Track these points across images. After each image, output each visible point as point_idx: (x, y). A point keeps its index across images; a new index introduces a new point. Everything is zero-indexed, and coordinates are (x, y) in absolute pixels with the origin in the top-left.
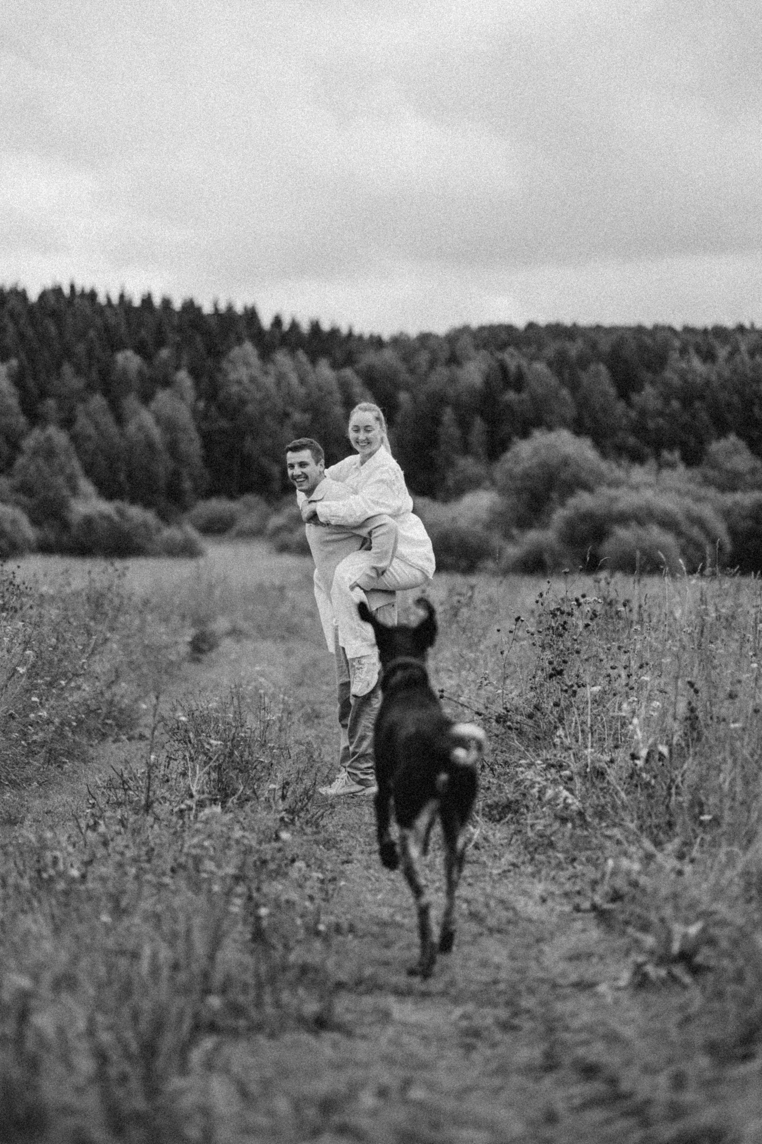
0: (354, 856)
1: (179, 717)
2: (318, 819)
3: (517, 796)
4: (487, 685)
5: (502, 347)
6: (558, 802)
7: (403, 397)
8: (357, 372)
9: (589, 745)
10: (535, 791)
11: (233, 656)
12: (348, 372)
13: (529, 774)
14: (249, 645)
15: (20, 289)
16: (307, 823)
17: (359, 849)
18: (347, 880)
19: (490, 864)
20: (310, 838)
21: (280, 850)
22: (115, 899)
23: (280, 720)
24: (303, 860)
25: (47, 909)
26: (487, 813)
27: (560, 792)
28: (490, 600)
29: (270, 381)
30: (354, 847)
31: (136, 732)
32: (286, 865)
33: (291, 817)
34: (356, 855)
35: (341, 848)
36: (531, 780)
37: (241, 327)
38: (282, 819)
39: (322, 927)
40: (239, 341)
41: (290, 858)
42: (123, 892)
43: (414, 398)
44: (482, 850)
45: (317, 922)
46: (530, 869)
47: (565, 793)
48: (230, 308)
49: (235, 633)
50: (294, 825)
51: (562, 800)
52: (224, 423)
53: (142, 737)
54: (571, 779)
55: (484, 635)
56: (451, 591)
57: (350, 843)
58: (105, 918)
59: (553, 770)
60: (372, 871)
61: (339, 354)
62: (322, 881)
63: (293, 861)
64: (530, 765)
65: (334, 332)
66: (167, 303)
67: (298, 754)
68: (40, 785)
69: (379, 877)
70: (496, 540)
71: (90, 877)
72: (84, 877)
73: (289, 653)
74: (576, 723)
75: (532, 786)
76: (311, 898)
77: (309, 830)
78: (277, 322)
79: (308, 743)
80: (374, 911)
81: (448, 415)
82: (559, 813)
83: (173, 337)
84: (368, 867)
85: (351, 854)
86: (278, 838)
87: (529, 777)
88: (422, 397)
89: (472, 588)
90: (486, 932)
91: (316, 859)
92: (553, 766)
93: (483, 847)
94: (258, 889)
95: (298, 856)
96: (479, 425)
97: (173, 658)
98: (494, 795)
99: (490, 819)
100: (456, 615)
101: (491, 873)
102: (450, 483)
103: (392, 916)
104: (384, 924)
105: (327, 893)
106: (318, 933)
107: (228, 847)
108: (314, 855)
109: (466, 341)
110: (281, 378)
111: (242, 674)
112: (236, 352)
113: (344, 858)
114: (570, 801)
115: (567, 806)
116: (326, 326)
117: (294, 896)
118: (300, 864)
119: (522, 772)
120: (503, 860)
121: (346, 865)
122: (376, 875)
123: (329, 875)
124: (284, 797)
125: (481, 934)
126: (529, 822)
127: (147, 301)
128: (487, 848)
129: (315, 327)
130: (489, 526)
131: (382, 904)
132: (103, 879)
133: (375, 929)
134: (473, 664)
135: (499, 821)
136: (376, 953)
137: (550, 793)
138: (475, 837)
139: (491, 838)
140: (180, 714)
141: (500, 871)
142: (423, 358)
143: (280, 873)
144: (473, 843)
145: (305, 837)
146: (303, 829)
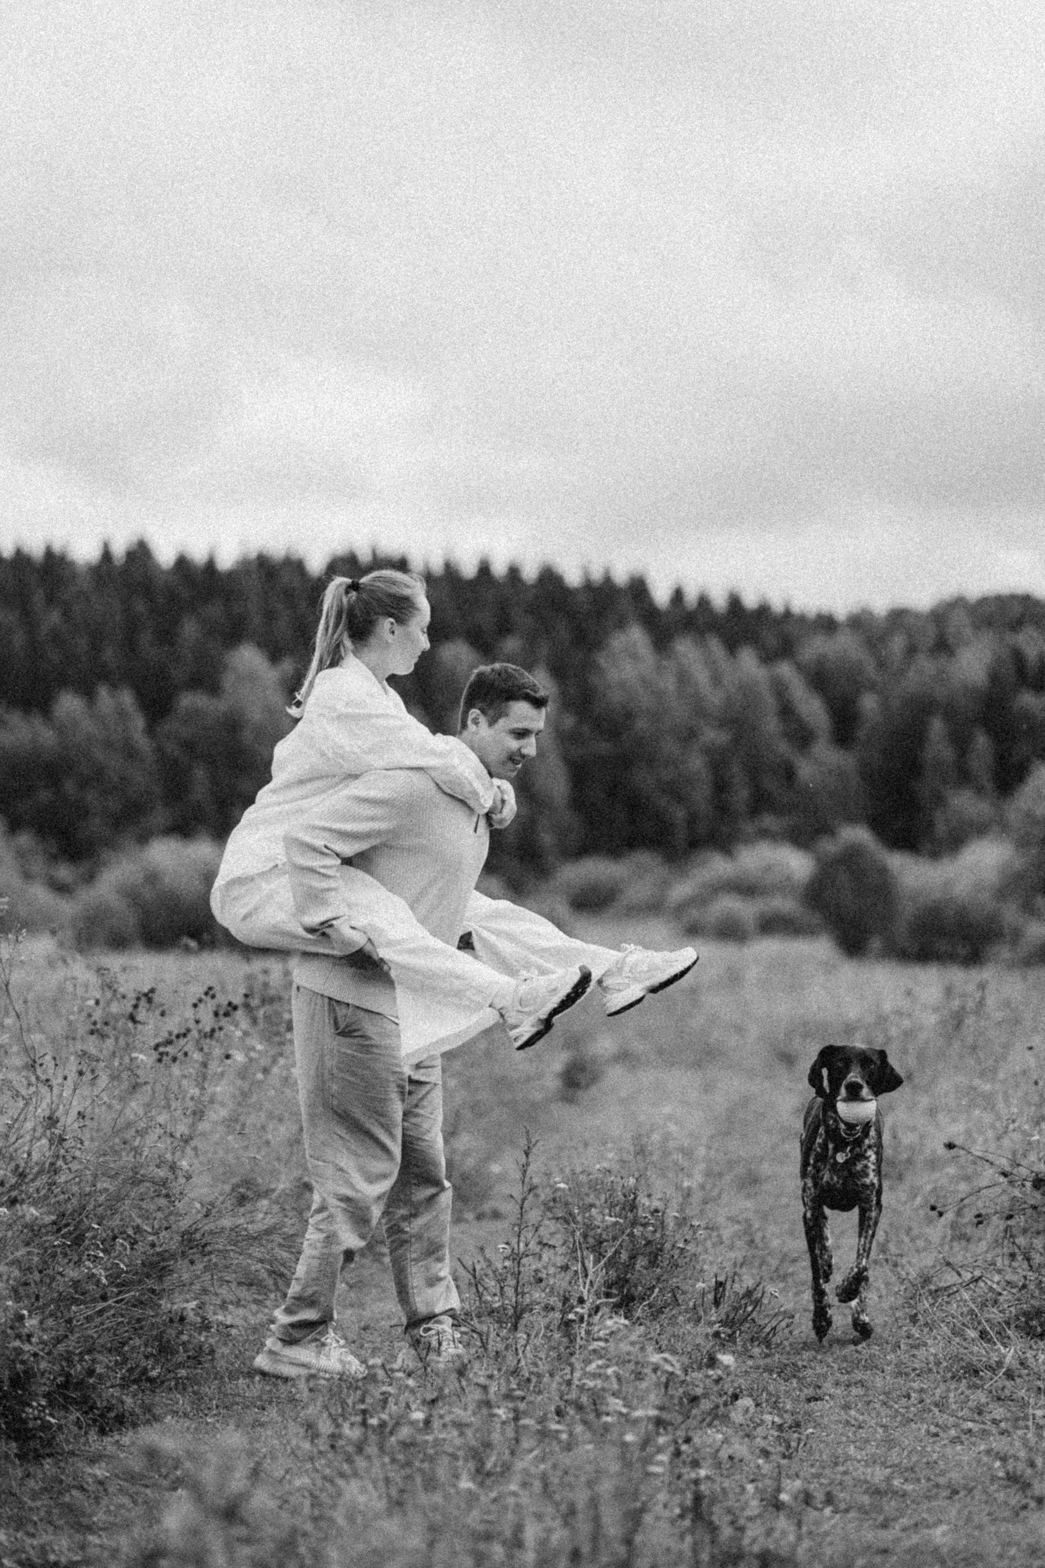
0: (824, 1390)
1: (556, 1183)
2: (769, 1333)
4: (1014, 1130)
5: (1016, 625)
7: (869, 703)
8: (800, 667)
11: (623, 1094)
12: (785, 669)
14: (647, 1077)
15: (295, 557)
16: (752, 1340)
17: (830, 1379)
18: (817, 1425)
20: (762, 1362)
21: (718, 1380)
22: (477, 1455)
23: (702, 1187)
24: (751, 1395)
25: (376, 1470)
26: (1022, 1325)
28: (1007, 1004)
29: (669, 683)
30: (825, 1376)
31: (487, 1207)
32: (725, 1404)
33: (729, 1331)
34: (828, 1387)
35: (804, 1378)
37: (625, 604)
38: (717, 1334)
39: (784, 1497)
40: (621, 624)
41: (730, 1393)
42: (488, 1445)
43: (885, 704)
44: (1018, 1380)
45: (779, 1490)
48: (608, 580)
49: (624, 1057)
50: (735, 1343)
52: (604, 747)
53: (496, 1215)
55: (1004, 1058)
56: (949, 991)
57: (819, 1370)
58: (466, 1484)
60: (853, 1413)
61: (771, 640)
62: (780, 1428)
63: (735, 1397)
65: (764, 611)
66: (514, 572)
67: (732, 1237)
68: (351, 1287)
69: (864, 1421)
70: (1010, 914)
71: (436, 1424)
72: (427, 1422)
73: (708, 1088)
76: (765, 1453)
77: (756, 1351)
78: (678, 596)
79: (747, 1220)
80: (861, 1471)
81: (937, 727)
83: (524, 621)
84: (847, 1407)
85: (819, 1387)
86: (712, 1362)
88: (896, 703)
89: (982, 986)
90: (1033, 1504)
91: (770, 1394)
93: (1020, 1376)
94: (688, 1440)
95: (741, 1392)
96: (982, 742)
97: (538, 1096)
98: (1033, 1297)
99: (1028, 1334)
100: (958, 1026)
101: (1034, 1415)
102: (941, 829)
103: (888, 1479)
104: (877, 1492)
105: (788, 1447)
106: (778, 1506)
107: (639, 1376)
108: (765, 1389)
109: (960, 619)
110: (683, 678)
111: (642, 1118)
112: (618, 642)
113: (809, 1392)
116: (750, 601)
117: (740, 1448)
118: (746, 1402)
121: (813, 1404)
122: (861, 1418)
123: (789, 1419)
124: (717, 1303)
125: (1025, 1507)
127: (484, 569)
128: (1026, 1378)
129: (735, 602)
130: (1002, 893)
131: (872, 1461)
132: (460, 1426)
133: (866, 1499)
134: (989, 1102)
136: (869, 1535)
138: (1008, 1360)
139: (1031, 1362)
140: (557, 1179)
142: (897, 644)
143: (717, 1416)
144: (1004, 1370)
145: (750, 1363)
146: (747, 1350)
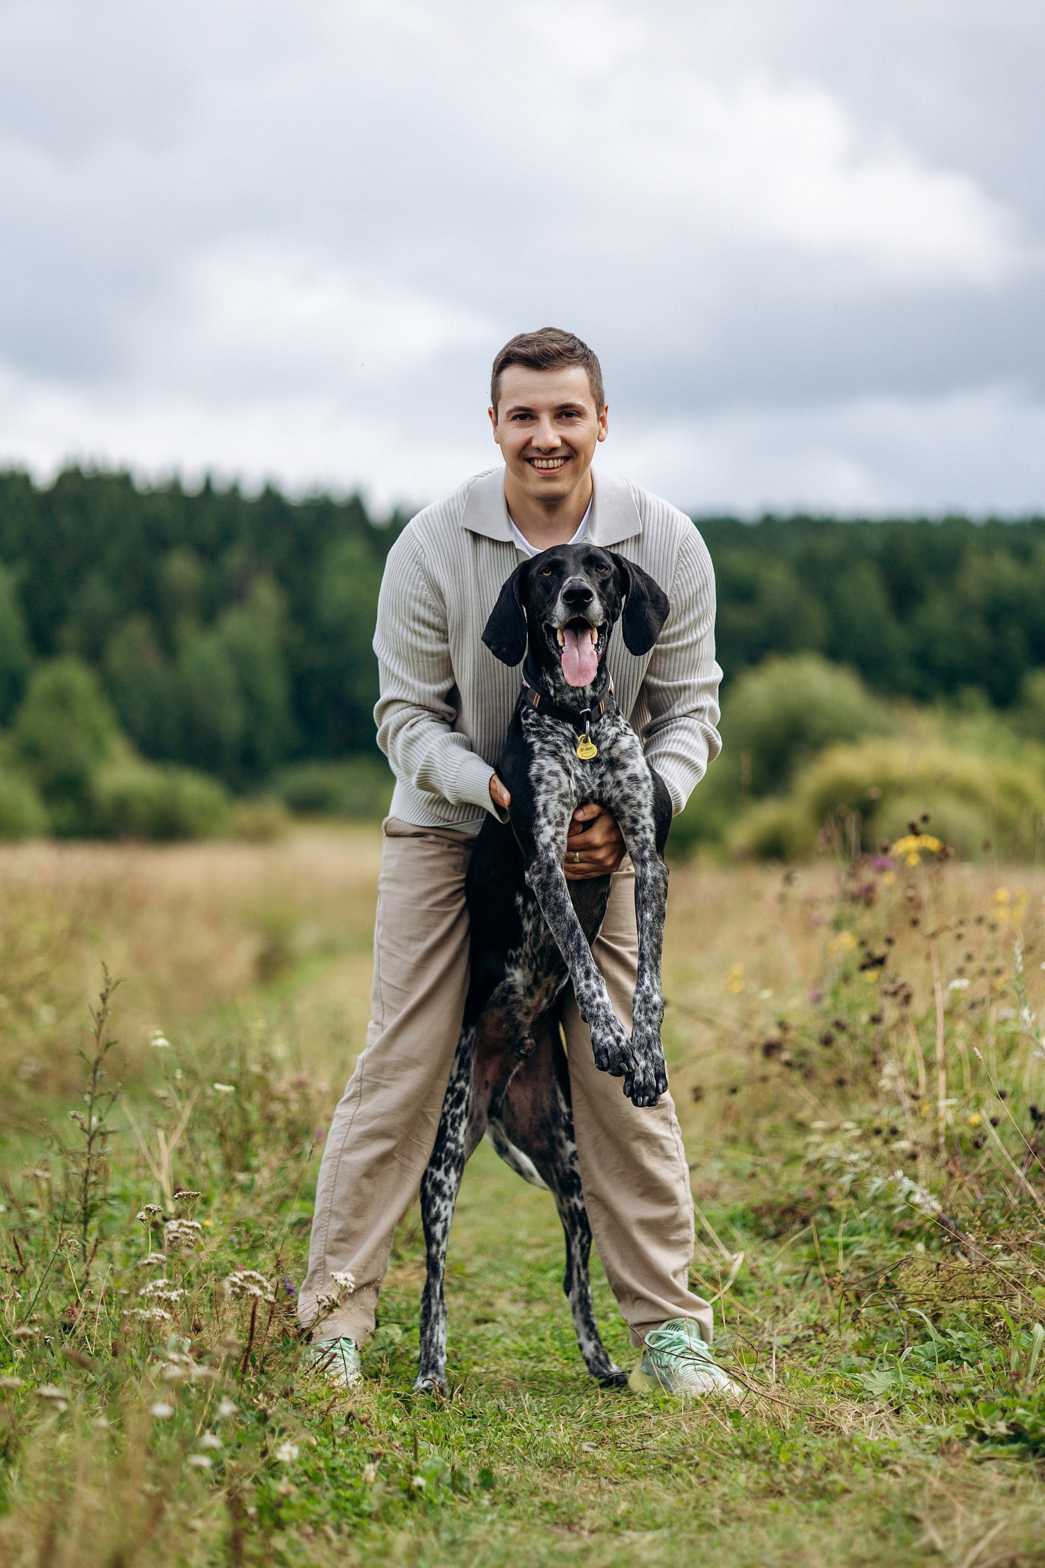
3: (809, 1190)
6: (894, 1201)
9: (942, 1091)
10: (846, 1180)
13: (833, 1148)
19: (767, 1324)
26: (751, 1223)
27: (899, 1182)
36: (839, 1159)
44: (748, 1296)
46: (852, 1337)
47: (907, 1184)
49: (329, 949)
51: (901, 1196)
54: (913, 1157)
59: (877, 1142)
64: (831, 1132)
66: (234, 488)
74: (914, 1056)
75: (839, 1172)
82: (896, 1223)
87: (833, 1154)
92: (878, 1132)
93: (750, 1291)
98: (762, 1188)
99: (759, 1235)
114: (917, 1199)
115: (911, 1210)
119: (818, 1145)
120: (791, 1315)
121: (482, 1327)
126: (840, 1239)
127: (207, 486)
128: (759, 1293)
135: (776, 1237)
137: (877, 1183)
138: (734, 1270)
139: (763, 1270)
141: (788, 1340)
144: (730, 1283)
